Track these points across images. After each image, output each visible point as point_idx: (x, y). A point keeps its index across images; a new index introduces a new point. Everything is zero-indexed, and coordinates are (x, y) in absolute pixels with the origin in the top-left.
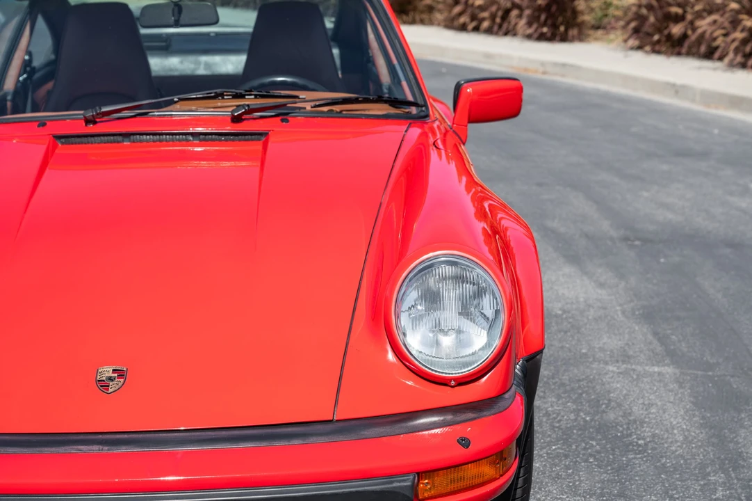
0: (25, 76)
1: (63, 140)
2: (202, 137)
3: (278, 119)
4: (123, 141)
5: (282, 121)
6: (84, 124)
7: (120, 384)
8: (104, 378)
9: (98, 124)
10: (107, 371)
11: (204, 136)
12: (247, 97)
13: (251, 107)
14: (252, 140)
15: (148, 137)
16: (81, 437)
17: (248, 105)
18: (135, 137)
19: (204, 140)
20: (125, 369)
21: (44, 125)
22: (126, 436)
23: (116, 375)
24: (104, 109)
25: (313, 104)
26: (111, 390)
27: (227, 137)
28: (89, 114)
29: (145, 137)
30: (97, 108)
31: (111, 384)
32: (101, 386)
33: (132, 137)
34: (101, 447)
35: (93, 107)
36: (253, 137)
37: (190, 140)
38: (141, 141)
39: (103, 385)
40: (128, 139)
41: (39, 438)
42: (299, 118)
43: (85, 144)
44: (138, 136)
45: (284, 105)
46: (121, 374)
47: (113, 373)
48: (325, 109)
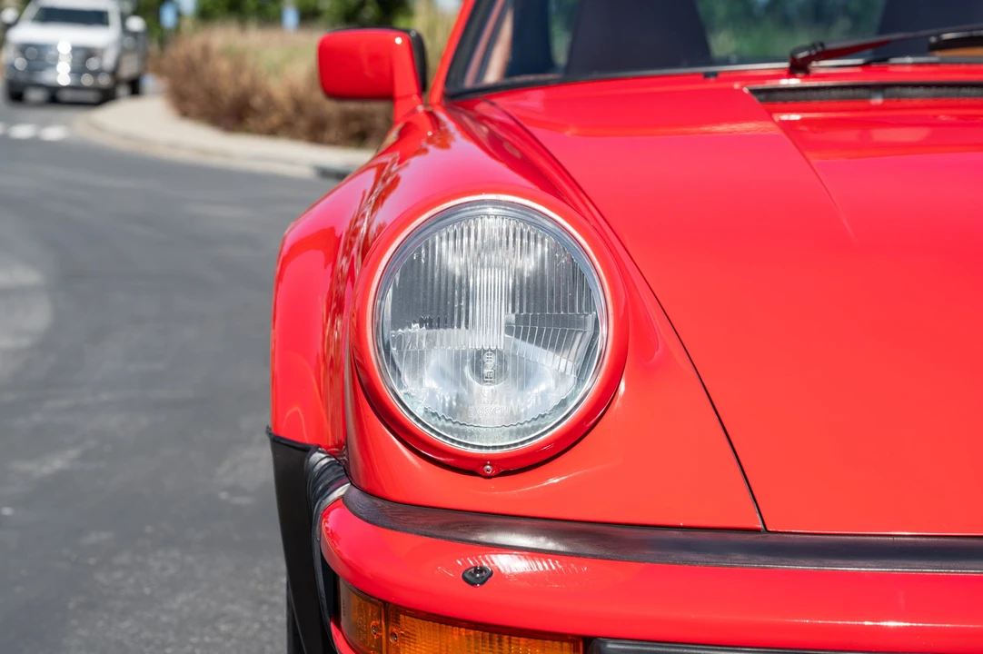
4: (872, 96)
18: (892, 90)
33: (887, 90)
40: (879, 93)
44: (898, 89)
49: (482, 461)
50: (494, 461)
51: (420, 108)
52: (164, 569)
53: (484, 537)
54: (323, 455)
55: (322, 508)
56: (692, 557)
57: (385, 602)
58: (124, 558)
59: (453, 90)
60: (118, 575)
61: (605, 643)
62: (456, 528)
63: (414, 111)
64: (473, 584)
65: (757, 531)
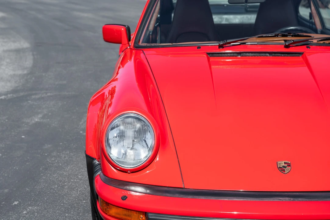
0: (158, 24)
1: (211, 55)
2: (273, 54)
3: (305, 46)
4: (238, 56)
5: (307, 47)
6: (218, 47)
7: (290, 169)
8: (281, 167)
9: (224, 48)
10: (282, 164)
11: (274, 54)
12: (288, 36)
13: (294, 41)
14: (296, 56)
15: (249, 54)
16: (278, 194)
17: (293, 40)
18: (243, 54)
19: (274, 56)
20: (289, 163)
21: (200, 48)
22: (298, 194)
23: (286, 165)
24: (228, 41)
25: (318, 40)
26: (286, 172)
27: (284, 54)
28: (221, 43)
29: (247, 54)
30: (225, 41)
31: (285, 169)
32: (281, 170)
33: (242, 54)
34: (290, 199)
35: (223, 40)
36: (296, 55)
37: (268, 56)
38: (246, 56)
39: (282, 169)
40: (240, 55)
41: (259, 193)
42: (313, 46)
43: (221, 57)
44: (244, 54)
45: (308, 40)
46: (289, 165)
47: (285, 164)
48: (322, 42)
49: (128, 170)
50: (130, 170)
51: (129, 47)
52: (65, 157)
53: (128, 188)
54: (97, 161)
55: (95, 177)
56: (168, 195)
57: (107, 202)
58: (54, 154)
59: (136, 45)
60: (53, 159)
61: (148, 213)
62: (121, 186)
63: (127, 48)
64: (123, 200)
65: (183, 188)
